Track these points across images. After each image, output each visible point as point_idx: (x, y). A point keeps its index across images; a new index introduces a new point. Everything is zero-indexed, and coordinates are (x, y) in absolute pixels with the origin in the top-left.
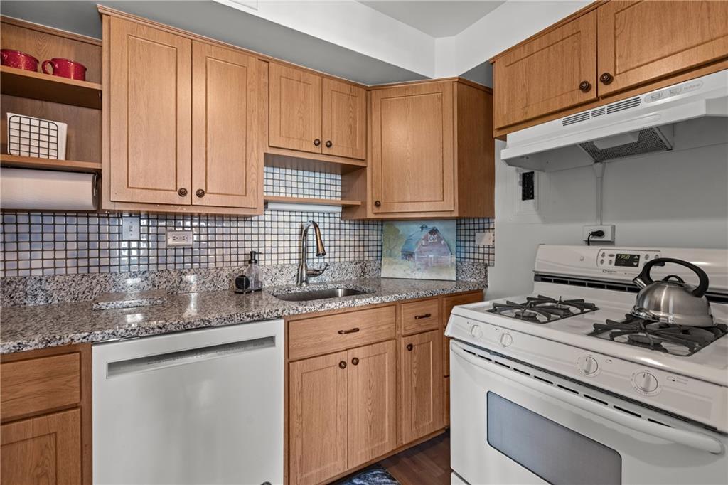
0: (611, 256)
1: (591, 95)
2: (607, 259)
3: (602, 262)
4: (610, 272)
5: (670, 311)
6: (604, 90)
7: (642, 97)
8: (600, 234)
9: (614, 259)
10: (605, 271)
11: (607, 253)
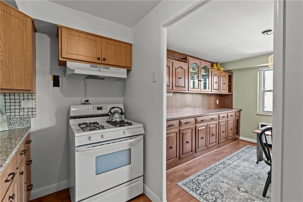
0: (96, 107)
1: (99, 62)
2: (95, 108)
3: (94, 109)
4: (97, 112)
5: (118, 118)
6: (103, 62)
7: (110, 67)
8: (88, 101)
9: (96, 108)
10: (95, 112)
11: (95, 107)
